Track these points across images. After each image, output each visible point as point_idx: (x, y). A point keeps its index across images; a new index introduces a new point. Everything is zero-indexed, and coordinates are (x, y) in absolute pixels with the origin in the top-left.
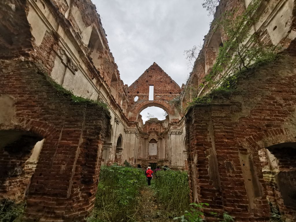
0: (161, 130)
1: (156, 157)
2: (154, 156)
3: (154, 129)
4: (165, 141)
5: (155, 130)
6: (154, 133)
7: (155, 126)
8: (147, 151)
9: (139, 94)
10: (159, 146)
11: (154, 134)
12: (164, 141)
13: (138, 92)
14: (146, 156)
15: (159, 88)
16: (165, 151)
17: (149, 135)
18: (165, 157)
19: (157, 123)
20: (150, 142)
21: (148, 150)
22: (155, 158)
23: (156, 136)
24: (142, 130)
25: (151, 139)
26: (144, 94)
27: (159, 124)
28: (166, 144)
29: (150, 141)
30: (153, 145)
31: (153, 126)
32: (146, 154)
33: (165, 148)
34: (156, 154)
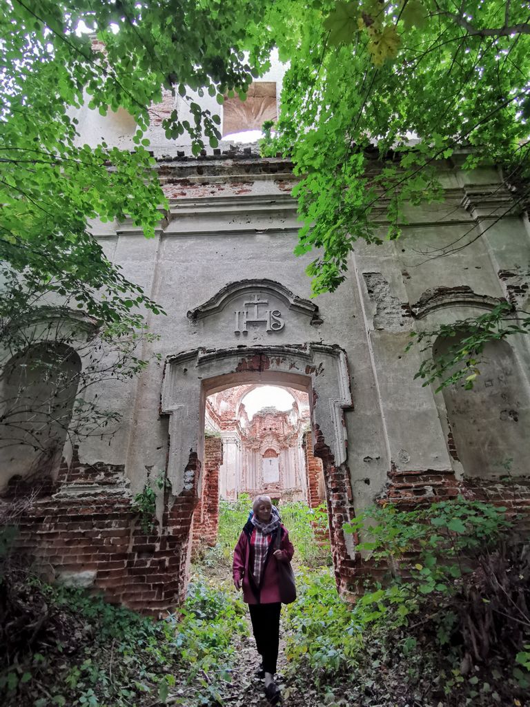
0: (285, 430)
2: (273, 483)
3: (270, 429)
5: (273, 431)
6: (271, 436)
7: (273, 422)
8: (258, 475)
10: (283, 463)
11: (271, 440)
12: (291, 452)
14: (258, 485)
16: (296, 472)
17: (262, 442)
18: (296, 484)
19: (275, 417)
20: (264, 457)
21: (261, 474)
22: (277, 488)
23: (275, 442)
24: (247, 432)
25: (265, 450)
27: (280, 418)
28: (296, 457)
29: (263, 454)
30: (271, 461)
31: (269, 423)
32: (258, 481)
34: (277, 480)
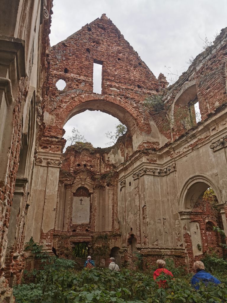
0: (102, 169)
1: (87, 228)
2: (83, 225)
3: (85, 165)
4: (111, 192)
5: (89, 168)
6: (85, 173)
7: (89, 159)
8: (67, 215)
9: (68, 75)
10: (96, 204)
11: (84, 177)
12: (109, 192)
13: (66, 71)
14: (66, 227)
15: (115, 70)
16: (113, 214)
17: (75, 179)
18: (113, 227)
19: (92, 154)
20: (75, 195)
21: (71, 213)
22: (87, 230)
23: (88, 180)
25: (77, 187)
26: (82, 78)
27: (98, 155)
28: (115, 198)
29: (75, 192)
30: (81, 200)
31: (84, 159)
32: (67, 221)
33: (111, 207)
34: (87, 221)
